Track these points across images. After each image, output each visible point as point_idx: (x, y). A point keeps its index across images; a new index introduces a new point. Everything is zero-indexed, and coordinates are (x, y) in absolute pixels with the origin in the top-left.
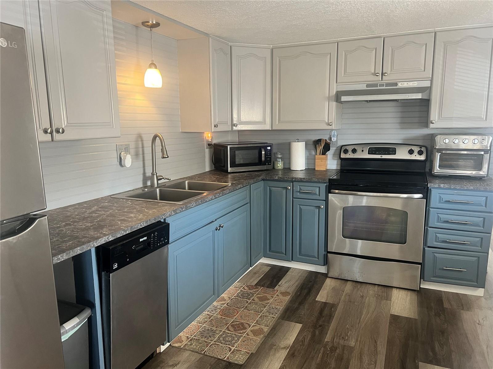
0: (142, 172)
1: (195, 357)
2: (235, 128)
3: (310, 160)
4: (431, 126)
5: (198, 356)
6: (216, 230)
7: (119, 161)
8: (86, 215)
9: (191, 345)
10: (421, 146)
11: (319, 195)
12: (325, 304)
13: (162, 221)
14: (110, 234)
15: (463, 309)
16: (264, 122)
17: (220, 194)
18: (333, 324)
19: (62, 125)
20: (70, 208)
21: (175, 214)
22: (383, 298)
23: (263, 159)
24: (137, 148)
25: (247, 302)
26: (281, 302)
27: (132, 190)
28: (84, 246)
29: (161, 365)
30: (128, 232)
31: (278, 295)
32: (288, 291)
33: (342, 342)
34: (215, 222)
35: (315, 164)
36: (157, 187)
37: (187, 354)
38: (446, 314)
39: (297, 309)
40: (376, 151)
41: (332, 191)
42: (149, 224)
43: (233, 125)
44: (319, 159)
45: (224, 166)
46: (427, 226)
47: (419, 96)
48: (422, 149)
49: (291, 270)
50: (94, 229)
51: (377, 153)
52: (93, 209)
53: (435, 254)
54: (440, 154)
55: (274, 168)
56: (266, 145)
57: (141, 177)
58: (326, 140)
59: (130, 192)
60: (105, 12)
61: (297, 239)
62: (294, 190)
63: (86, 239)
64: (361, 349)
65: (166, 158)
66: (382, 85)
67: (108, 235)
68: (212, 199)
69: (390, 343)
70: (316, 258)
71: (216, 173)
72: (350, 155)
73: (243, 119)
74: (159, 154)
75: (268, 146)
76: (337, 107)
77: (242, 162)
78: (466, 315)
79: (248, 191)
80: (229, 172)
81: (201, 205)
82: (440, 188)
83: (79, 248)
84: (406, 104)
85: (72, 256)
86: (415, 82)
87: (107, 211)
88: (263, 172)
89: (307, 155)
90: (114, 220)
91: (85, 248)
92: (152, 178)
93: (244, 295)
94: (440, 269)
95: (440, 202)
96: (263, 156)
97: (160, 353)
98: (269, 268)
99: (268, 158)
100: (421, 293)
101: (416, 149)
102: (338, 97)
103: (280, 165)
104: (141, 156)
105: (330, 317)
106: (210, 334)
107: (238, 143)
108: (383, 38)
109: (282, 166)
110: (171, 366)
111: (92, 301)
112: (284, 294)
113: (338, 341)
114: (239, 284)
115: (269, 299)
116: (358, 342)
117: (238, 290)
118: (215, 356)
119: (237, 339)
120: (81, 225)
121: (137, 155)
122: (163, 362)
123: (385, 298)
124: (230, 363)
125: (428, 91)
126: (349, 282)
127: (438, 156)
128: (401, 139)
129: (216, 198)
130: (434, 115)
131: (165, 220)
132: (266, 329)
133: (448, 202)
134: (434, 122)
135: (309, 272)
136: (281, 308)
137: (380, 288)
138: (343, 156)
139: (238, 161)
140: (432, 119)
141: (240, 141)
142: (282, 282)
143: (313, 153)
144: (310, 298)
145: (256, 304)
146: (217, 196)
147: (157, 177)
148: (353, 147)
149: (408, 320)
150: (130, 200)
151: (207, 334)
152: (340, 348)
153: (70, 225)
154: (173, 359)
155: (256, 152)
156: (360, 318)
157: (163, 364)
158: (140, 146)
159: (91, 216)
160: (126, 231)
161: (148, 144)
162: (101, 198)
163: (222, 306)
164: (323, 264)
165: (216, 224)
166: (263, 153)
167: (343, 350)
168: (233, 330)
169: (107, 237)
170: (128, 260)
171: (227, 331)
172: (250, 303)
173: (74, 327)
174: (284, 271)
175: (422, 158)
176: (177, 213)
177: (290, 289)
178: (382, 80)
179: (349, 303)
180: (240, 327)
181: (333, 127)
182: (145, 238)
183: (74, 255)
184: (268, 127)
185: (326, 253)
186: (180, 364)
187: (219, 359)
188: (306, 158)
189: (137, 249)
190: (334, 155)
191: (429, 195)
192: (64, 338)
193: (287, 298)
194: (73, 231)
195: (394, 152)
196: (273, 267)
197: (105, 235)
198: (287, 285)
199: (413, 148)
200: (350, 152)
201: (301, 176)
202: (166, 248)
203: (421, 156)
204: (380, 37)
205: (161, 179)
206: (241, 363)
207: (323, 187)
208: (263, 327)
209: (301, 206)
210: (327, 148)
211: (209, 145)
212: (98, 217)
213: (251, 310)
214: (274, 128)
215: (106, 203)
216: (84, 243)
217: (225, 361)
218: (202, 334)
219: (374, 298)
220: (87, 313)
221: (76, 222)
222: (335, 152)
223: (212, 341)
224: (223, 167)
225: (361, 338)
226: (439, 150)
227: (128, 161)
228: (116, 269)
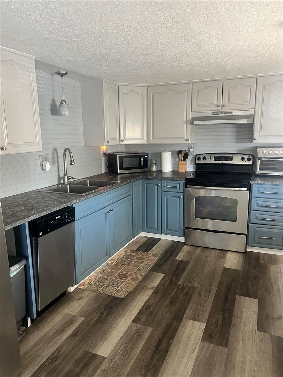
0: (57, 174)
1: (93, 295)
2: (122, 143)
3: (175, 164)
4: (255, 141)
5: (96, 294)
6: (108, 212)
7: (41, 167)
8: (21, 202)
9: (91, 287)
10: (249, 155)
11: (179, 189)
12: (181, 261)
13: (71, 206)
14: (37, 214)
15: (272, 264)
16: (142, 139)
17: (110, 189)
18: (185, 274)
19: (5, 145)
20: (10, 198)
21: (79, 202)
22: (221, 257)
23: (142, 164)
24: (53, 158)
25: (130, 261)
26: (152, 260)
27: (51, 186)
28: (21, 221)
29: (71, 299)
30: (48, 213)
31: (150, 256)
32: (158, 253)
33: (189, 284)
34: (106, 208)
35: (178, 167)
36: (68, 184)
37: (87, 293)
38: (260, 267)
39: (162, 265)
40: (219, 159)
41: (188, 186)
42: (62, 208)
43: (121, 141)
44: (181, 164)
45: (115, 170)
46: (250, 209)
47: (245, 121)
48: (250, 157)
49: (161, 240)
50: (27, 211)
51: (220, 160)
52: (25, 199)
53: (255, 228)
54: (260, 160)
55: (150, 170)
56: (144, 154)
57: (57, 178)
58: (185, 151)
59: (49, 188)
60: (31, 69)
61: (165, 219)
62: (162, 186)
63: (22, 217)
64: (201, 288)
65: (73, 164)
66: (222, 113)
67: (36, 214)
68: (104, 192)
69: (220, 284)
70: (177, 231)
71: (109, 174)
72: (202, 162)
73: (128, 136)
74: (68, 162)
75: (146, 155)
76: (192, 128)
77: (128, 166)
78: (273, 268)
79: (130, 187)
80: (118, 173)
81: (97, 196)
82: (258, 184)
83: (18, 222)
84: (239, 126)
85: (14, 227)
86: (244, 111)
87: (34, 200)
88: (142, 173)
89: (173, 161)
90: (39, 206)
91: (22, 222)
92: (64, 178)
93: (127, 257)
94: (259, 238)
95: (258, 193)
96: (142, 162)
97: (71, 292)
98: (146, 239)
99: (146, 163)
100: (246, 254)
101: (246, 157)
102: (192, 121)
103: (154, 168)
104: (56, 163)
105: (184, 269)
106: (104, 281)
107: (125, 153)
108: (222, 81)
109: (156, 169)
110: (77, 299)
111: (26, 255)
112: (155, 255)
113: (187, 284)
114: (125, 249)
115: (144, 259)
116: (200, 284)
117: (124, 253)
118: (106, 293)
119: (121, 283)
120: (18, 209)
121: (54, 162)
122: (72, 297)
123: (222, 257)
124: (115, 297)
125: (252, 118)
126: (199, 248)
127: (259, 162)
128: (237, 150)
129: (108, 191)
130: (256, 134)
131: (72, 205)
132: (141, 277)
133: (263, 193)
134: (256, 139)
135: (173, 242)
136: (152, 264)
137: (220, 251)
138: (197, 162)
139: (124, 166)
140: (255, 137)
141: (127, 151)
142: (154, 248)
143: (178, 160)
144: (172, 257)
145: (135, 262)
146: (108, 190)
147: (67, 177)
148: (203, 156)
149: (235, 270)
150: (49, 193)
151: (101, 281)
152: (188, 288)
153: (11, 208)
154: (79, 296)
155: (138, 159)
156: (203, 270)
157: (73, 298)
158: (56, 156)
159: (25, 203)
160: (47, 212)
161: (61, 155)
162: (30, 191)
163: (112, 264)
164: (182, 236)
165: (108, 209)
166: (142, 160)
167: (189, 289)
168: (119, 278)
169: (35, 215)
170: (49, 230)
171: (115, 279)
172: (131, 261)
173: (16, 270)
174: (156, 241)
175: (250, 163)
176: (80, 201)
177: (159, 252)
178: (222, 110)
179: (197, 261)
180: (123, 276)
181: (190, 142)
182: (60, 217)
183: (15, 226)
184: (145, 142)
185: (184, 228)
186: (83, 299)
187: (109, 295)
188: (173, 163)
189: (54, 223)
190: (191, 161)
191: (251, 188)
192: (12, 275)
193: (156, 258)
194: (13, 212)
195: (231, 159)
196: (149, 238)
197: (34, 214)
198: (157, 250)
199: (244, 156)
200: (202, 159)
201: (168, 176)
202: (73, 224)
203: (249, 162)
204: (220, 80)
205: (70, 179)
206: (123, 297)
207: (182, 183)
208: (139, 276)
209: (167, 197)
210: (186, 156)
211: (104, 154)
212: (28, 204)
213: (132, 266)
214: (149, 143)
215: (33, 195)
216: (21, 219)
217: (112, 296)
218: (98, 281)
219: (214, 257)
220: (23, 262)
221: (14, 207)
222: (192, 159)
223: (104, 284)
224: (113, 169)
225: (202, 282)
226: (260, 158)
227: (48, 167)
228: (41, 236)
